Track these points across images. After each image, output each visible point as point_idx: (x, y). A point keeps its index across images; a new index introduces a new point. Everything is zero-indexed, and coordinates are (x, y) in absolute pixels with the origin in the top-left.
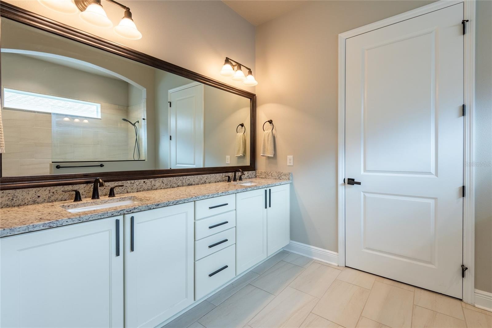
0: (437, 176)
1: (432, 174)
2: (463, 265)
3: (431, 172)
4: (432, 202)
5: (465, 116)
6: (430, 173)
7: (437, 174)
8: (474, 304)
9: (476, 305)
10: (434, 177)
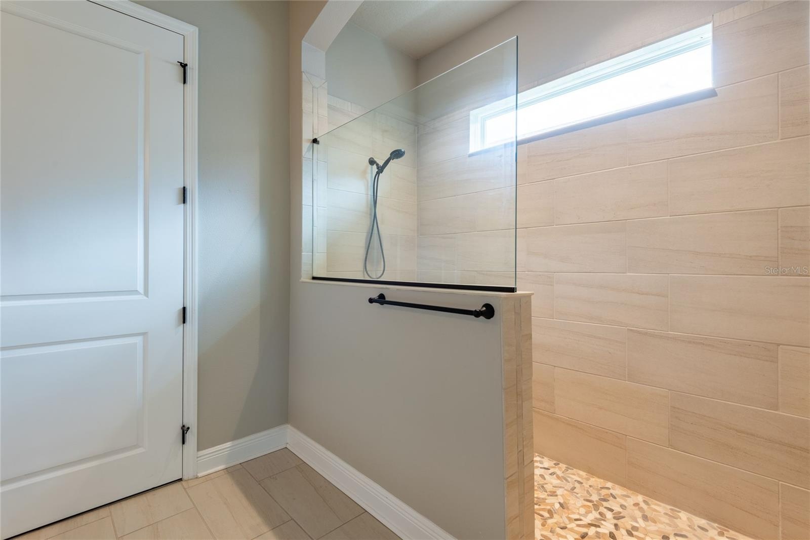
0: (147, 297)
1: (140, 294)
2: (184, 426)
3: (138, 289)
4: (138, 340)
5: (185, 204)
6: (136, 292)
7: (146, 293)
8: (197, 475)
9: (200, 475)
10: (142, 297)
